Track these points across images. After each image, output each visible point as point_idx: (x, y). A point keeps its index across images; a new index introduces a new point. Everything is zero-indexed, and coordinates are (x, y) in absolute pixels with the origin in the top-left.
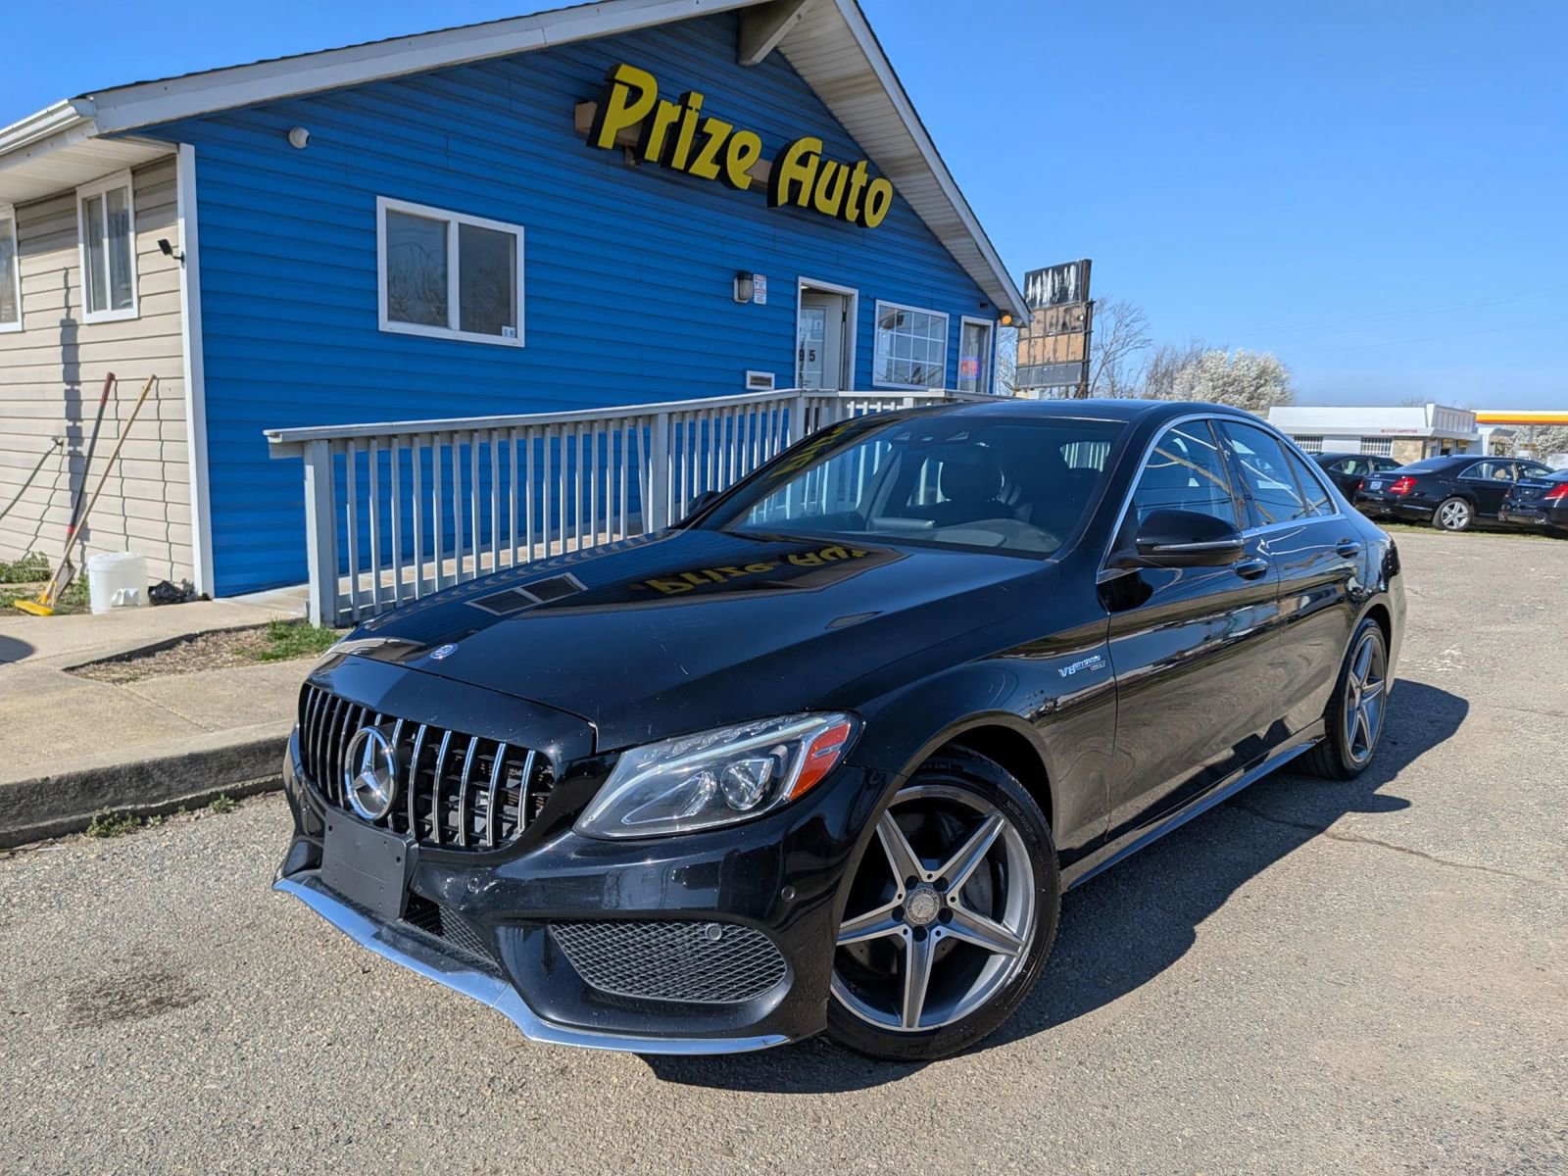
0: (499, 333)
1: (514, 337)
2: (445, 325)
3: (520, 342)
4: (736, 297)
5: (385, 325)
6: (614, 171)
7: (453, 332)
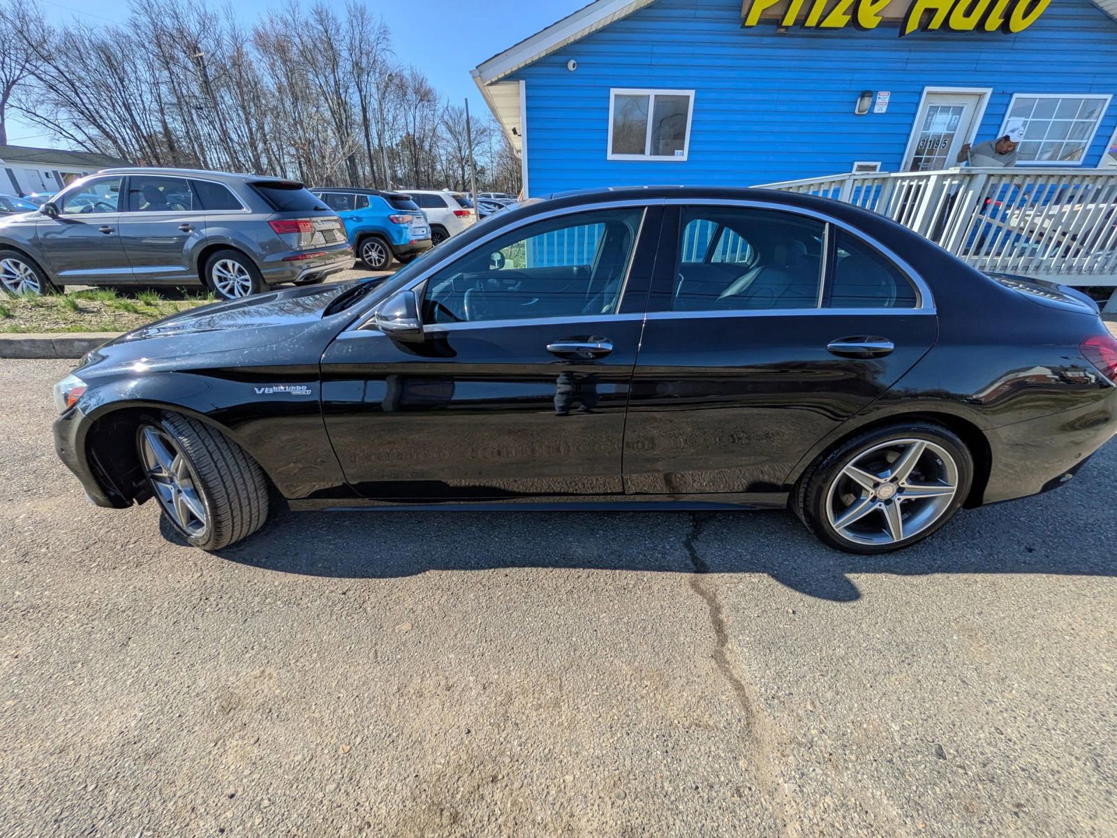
0: (673, 154)
1: (681, 156)
2: (642, 152)
3: (685, 158)
4: (856, 112)
5: (611, 156)
6: (766, 40)
7: (647, 157)
